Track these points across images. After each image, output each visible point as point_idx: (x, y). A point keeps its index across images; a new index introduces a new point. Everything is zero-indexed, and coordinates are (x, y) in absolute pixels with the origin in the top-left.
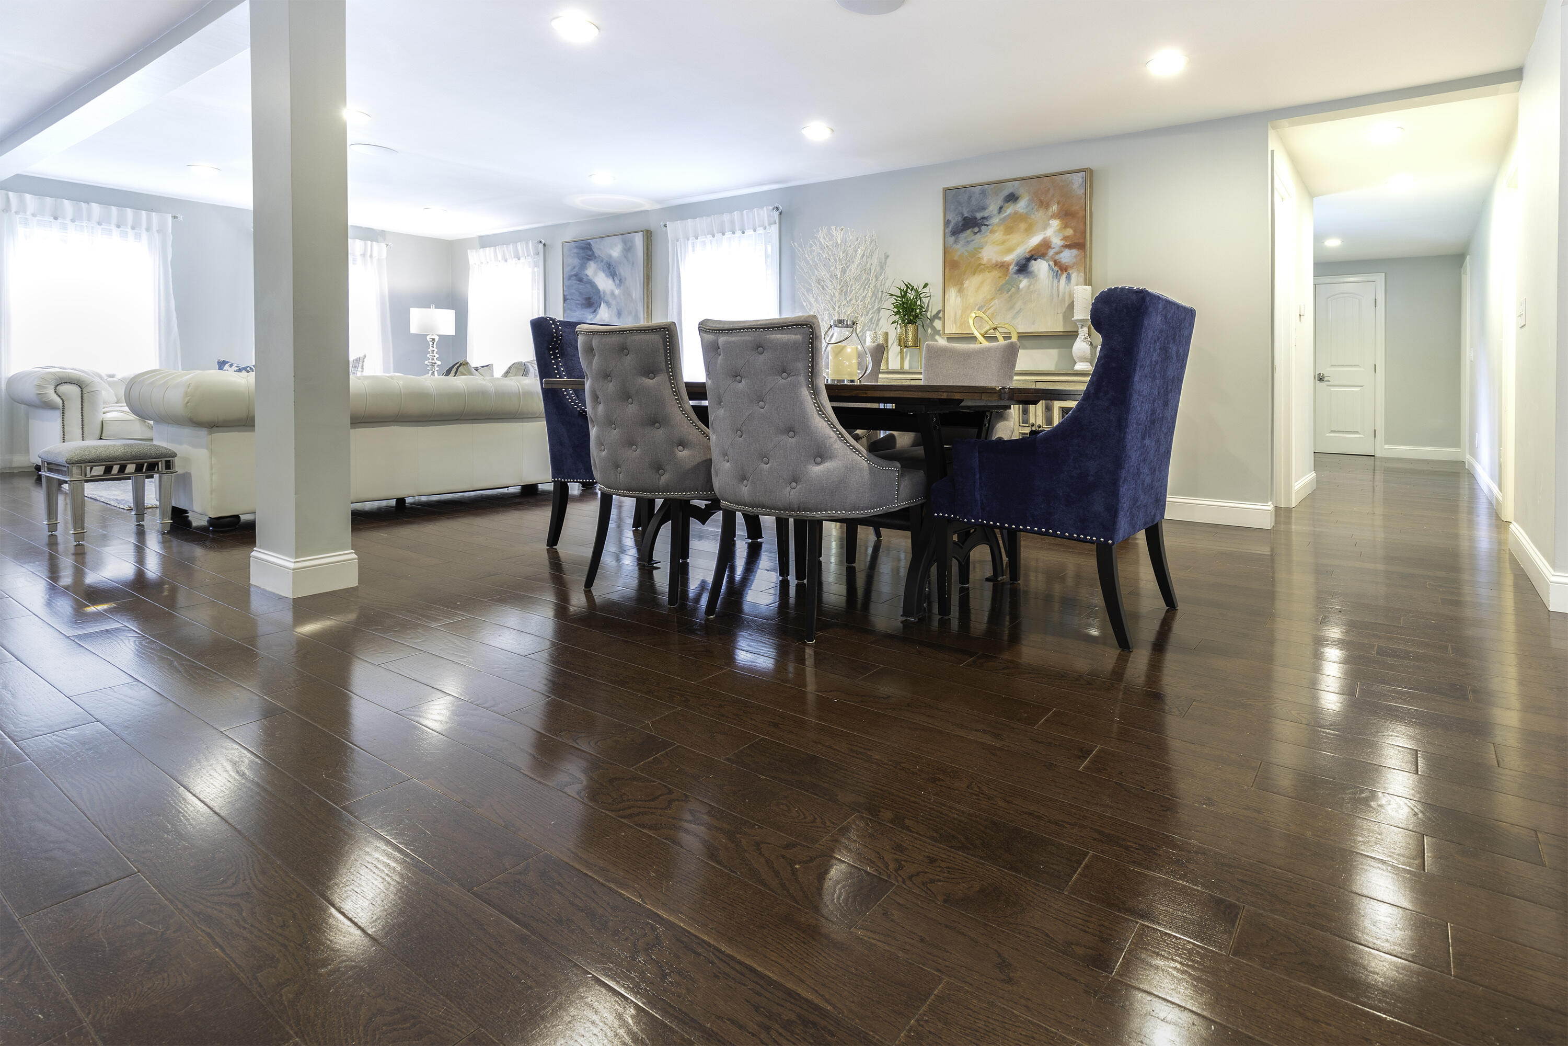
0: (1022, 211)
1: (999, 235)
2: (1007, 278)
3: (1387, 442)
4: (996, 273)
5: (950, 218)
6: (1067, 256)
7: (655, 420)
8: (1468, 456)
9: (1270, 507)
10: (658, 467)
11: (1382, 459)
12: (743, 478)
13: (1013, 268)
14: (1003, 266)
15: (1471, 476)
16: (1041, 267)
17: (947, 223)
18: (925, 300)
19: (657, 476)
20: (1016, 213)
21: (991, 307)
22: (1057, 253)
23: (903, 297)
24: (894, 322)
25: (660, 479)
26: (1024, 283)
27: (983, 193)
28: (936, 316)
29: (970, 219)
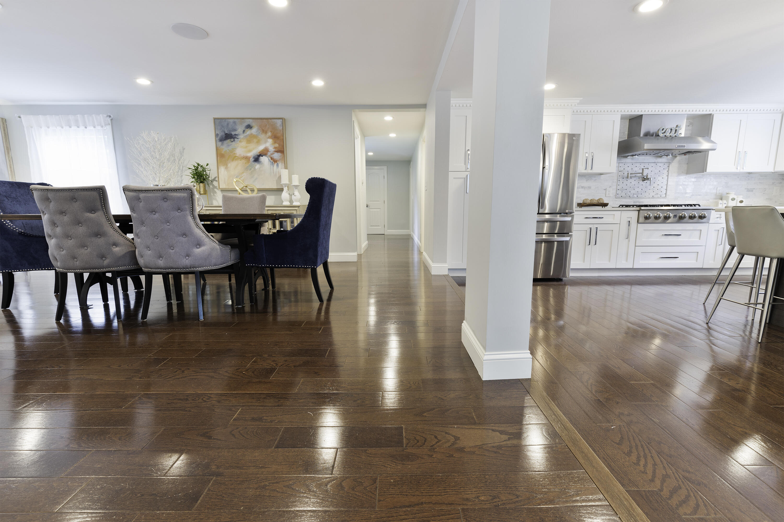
0: (254, 133)
1: (244, 144)
2: (249, 164)
3: (389, 229)
4: (244, 161)
5: (218, 133)
6: (277, 156)
7: (98, 234)
8: (412, 233)
9: (355, 254)
10: (103, 257)
11: (387, 235)
12: (160, 257)
13: (252, 159)
14: (247, 158)
15: (413, 239)
16: (264, 159)
17: (217, 135)
18: (208, 172)
19: (102, 261)
20: (251, 134)
21: (242, 177)
22: (272, 154)
23: (196, 170)
24: (192, 182)
25: (103, 262)
26: (257, 166)
27: (234, 123)
28: (214, 179)
29: (229, 134)
